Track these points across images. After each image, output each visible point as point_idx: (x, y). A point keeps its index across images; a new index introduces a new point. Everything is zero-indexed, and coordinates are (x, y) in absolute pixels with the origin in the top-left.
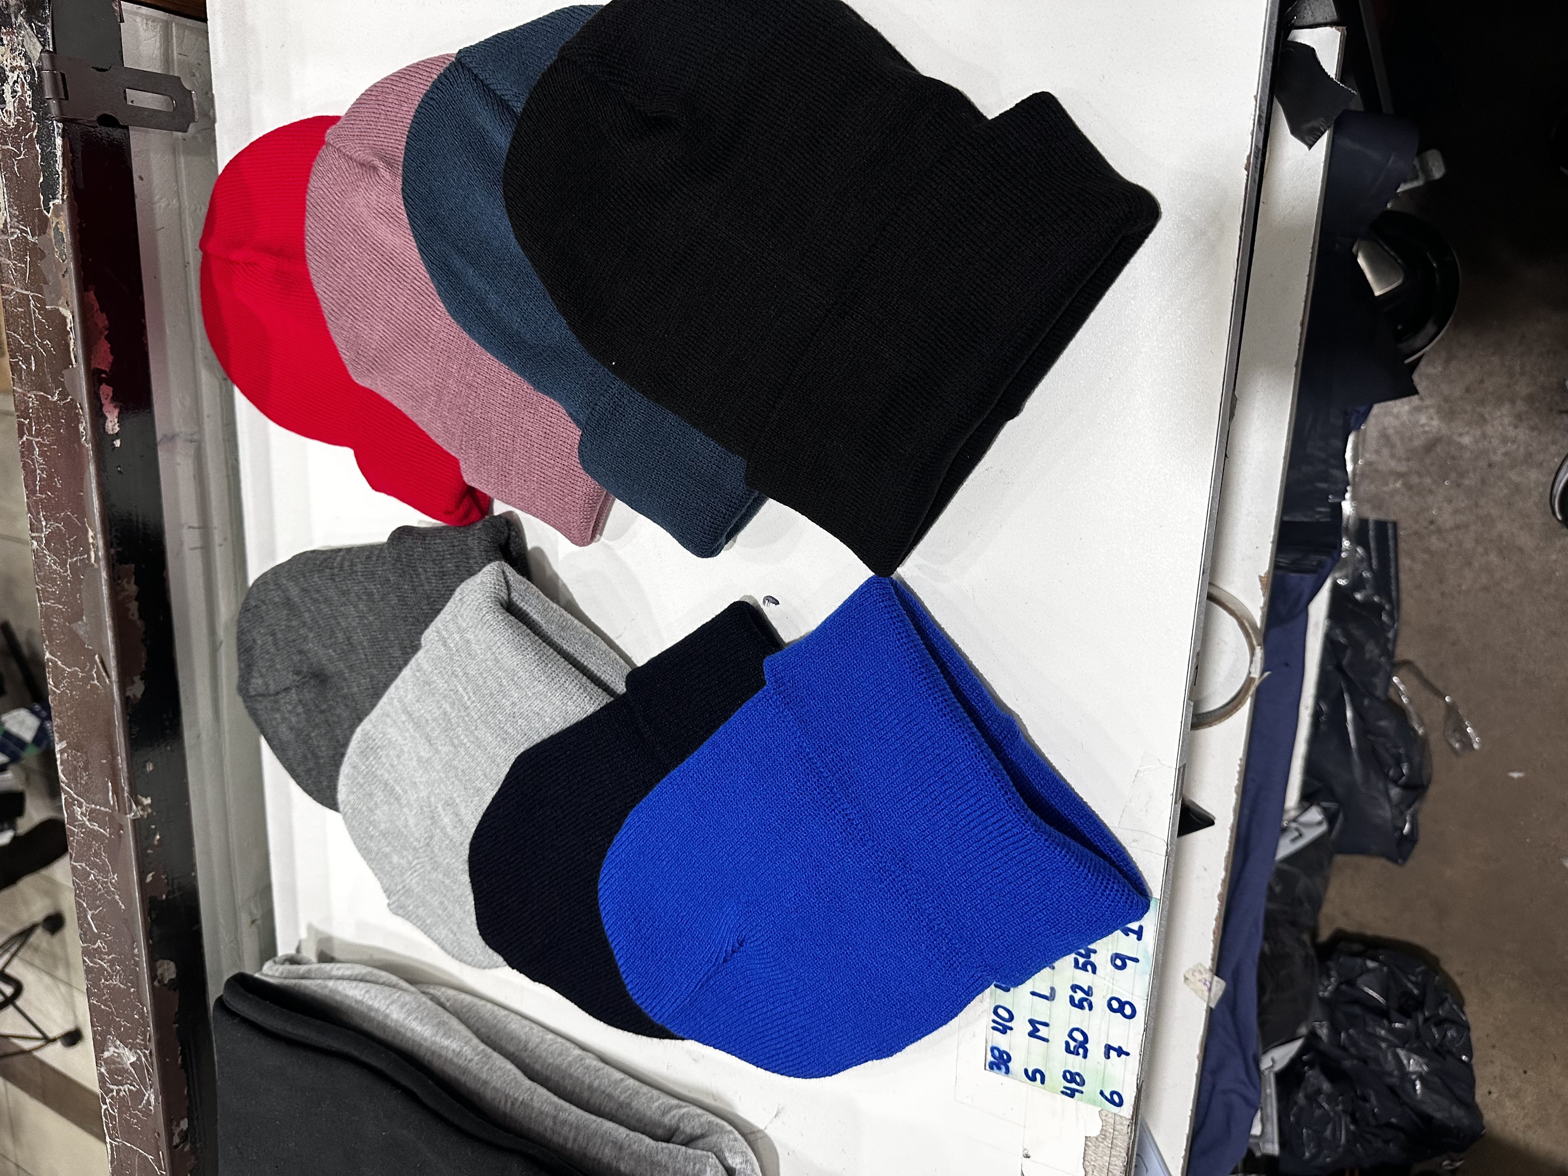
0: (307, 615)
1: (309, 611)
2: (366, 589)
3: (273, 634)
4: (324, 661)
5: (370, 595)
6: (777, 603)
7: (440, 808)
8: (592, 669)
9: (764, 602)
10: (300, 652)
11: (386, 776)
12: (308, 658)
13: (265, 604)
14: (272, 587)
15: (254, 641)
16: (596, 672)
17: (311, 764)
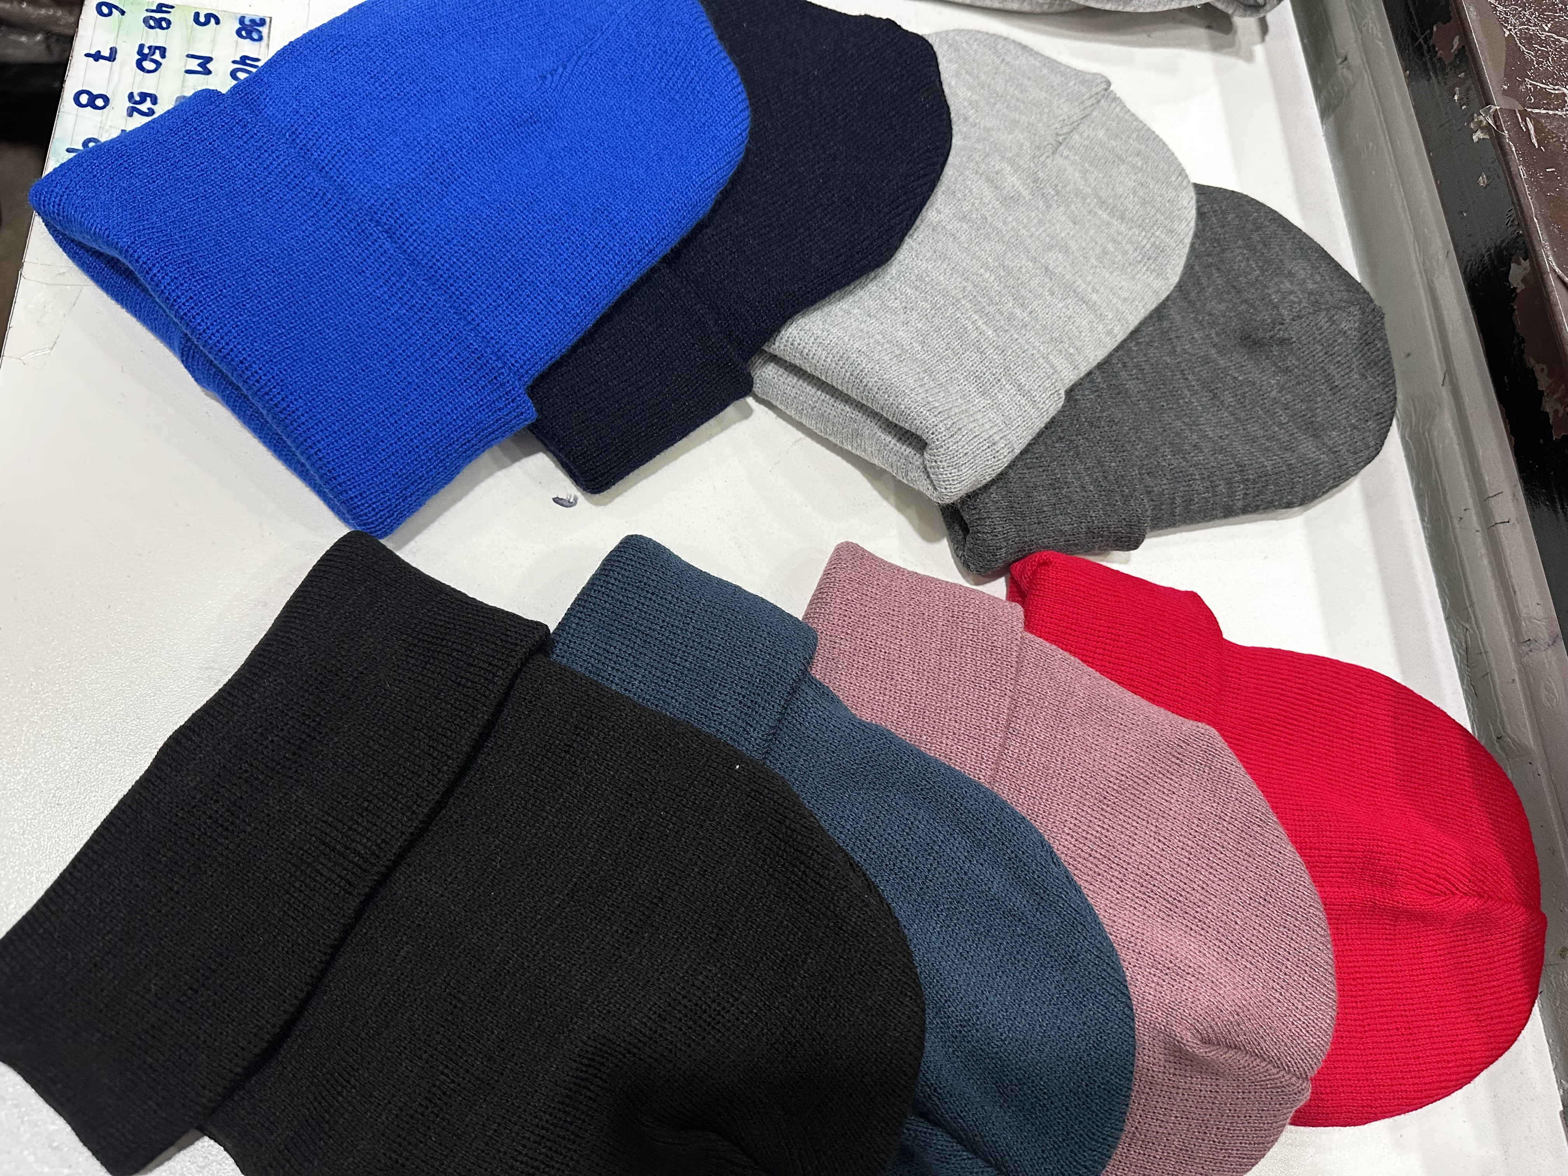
0: (1284, 419)
1: (1281, 425)
2: (1184, 458)
3: (1334, 389)
4: (1249, 365)
5: (1177, 451)
6: (557, 500)
7: (1026, 193)
8: (809, 388)
9: (576, 499)
10: (1287, 370)
11: (1122, 228)
12: (1275, 364)
13: (1351, 425)
14: (1343, 449)
15: (1363, 376)
16: (805, 385)
17: (1255, 237)
